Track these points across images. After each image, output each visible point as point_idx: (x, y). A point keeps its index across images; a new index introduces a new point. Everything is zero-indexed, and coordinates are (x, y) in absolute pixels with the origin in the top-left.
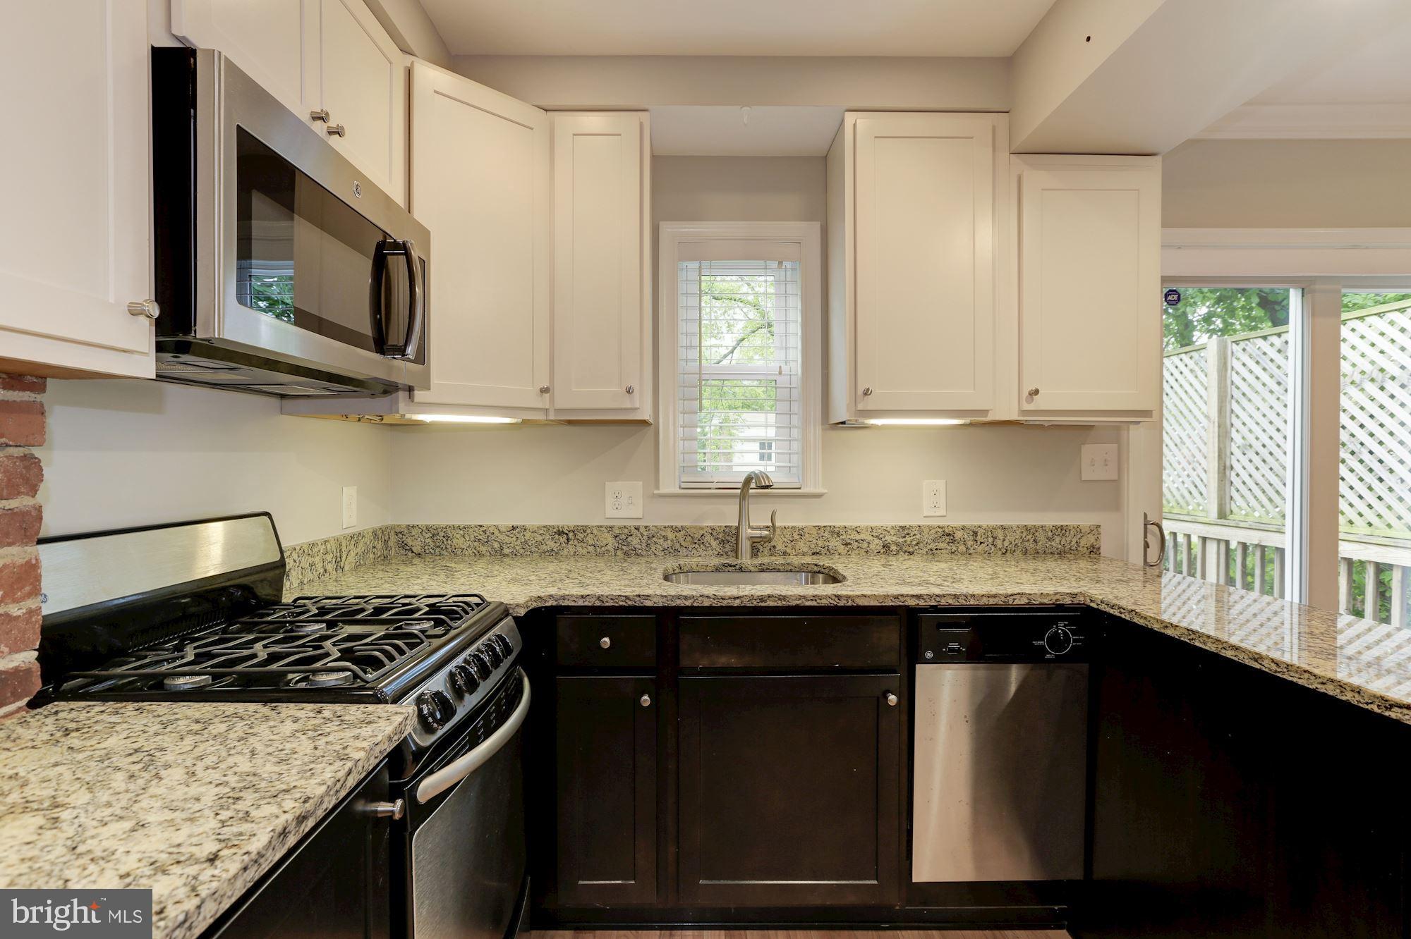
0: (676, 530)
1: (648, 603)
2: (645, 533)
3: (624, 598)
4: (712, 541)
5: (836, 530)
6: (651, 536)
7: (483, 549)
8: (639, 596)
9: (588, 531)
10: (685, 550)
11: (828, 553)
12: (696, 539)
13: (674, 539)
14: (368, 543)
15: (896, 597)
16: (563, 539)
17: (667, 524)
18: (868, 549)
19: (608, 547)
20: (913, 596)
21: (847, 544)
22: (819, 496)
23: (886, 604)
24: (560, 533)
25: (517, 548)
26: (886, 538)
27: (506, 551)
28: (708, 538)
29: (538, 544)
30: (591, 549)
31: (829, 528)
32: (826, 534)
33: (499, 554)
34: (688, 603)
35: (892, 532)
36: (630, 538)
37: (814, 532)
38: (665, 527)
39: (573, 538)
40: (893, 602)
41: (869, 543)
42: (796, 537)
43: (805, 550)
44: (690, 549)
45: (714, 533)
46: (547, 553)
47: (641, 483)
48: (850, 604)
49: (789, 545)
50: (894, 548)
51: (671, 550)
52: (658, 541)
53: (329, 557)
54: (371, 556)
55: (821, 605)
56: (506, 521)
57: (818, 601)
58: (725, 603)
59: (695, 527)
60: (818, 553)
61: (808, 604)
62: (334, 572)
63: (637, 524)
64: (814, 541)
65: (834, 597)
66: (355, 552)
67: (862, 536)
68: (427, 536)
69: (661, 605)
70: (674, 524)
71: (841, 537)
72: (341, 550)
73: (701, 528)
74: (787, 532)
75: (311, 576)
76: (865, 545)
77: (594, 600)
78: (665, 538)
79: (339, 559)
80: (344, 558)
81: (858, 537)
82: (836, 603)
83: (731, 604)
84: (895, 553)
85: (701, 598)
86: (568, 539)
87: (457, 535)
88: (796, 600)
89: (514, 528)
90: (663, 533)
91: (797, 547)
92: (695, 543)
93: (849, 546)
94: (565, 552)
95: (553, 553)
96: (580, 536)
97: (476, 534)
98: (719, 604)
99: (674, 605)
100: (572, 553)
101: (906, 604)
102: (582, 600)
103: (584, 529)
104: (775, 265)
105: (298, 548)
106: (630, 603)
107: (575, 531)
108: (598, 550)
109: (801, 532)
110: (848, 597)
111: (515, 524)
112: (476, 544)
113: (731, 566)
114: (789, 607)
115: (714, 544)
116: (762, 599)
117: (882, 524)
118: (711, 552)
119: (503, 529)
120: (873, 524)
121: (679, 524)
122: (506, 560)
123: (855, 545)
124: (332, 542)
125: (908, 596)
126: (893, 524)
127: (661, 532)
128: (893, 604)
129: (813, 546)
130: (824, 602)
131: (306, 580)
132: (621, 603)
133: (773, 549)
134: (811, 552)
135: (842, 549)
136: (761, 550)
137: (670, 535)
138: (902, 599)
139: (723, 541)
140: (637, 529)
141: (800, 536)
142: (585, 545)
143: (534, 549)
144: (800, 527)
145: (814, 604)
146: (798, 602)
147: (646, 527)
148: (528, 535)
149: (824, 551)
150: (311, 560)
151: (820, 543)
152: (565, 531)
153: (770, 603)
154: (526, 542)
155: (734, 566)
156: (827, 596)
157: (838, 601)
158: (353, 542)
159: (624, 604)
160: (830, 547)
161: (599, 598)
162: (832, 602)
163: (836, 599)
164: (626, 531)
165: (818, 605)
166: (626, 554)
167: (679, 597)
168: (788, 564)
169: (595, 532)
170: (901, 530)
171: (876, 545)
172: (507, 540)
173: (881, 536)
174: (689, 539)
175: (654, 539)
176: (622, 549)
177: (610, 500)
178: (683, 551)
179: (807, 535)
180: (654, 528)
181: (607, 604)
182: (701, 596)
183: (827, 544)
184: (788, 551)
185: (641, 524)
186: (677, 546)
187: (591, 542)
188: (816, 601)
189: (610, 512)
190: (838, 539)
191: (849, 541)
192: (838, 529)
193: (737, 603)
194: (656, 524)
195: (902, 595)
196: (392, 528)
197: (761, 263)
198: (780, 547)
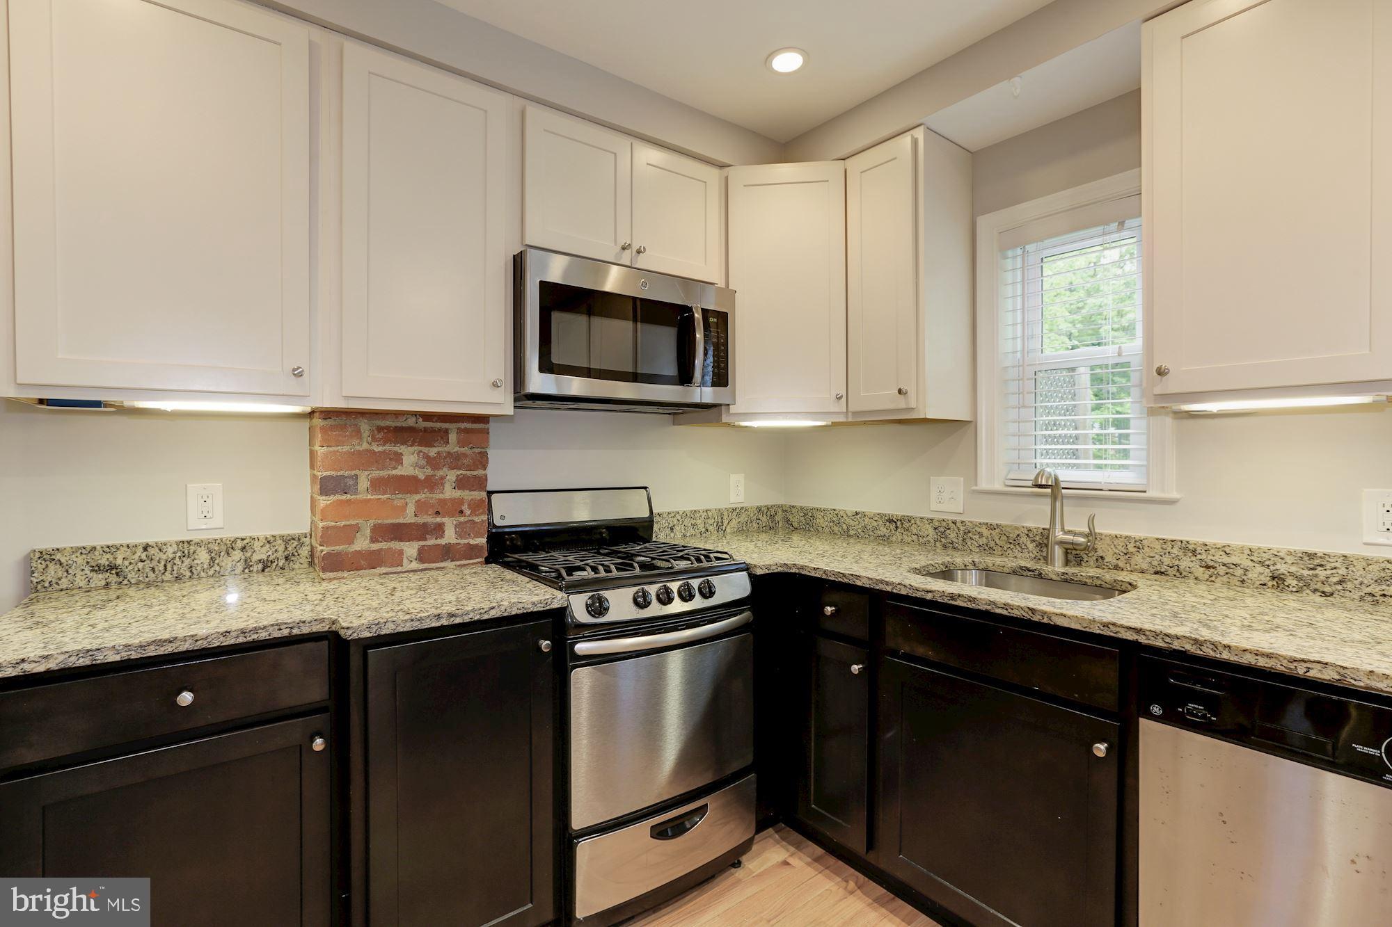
0: (991, 527)
1: (859, 583)
2: (962, 528)
3: (842, 575)
4: (1029, 542)
5: (1191, 547)
6: (967, 531)
7: (836, 529)
8: (852, 575)
9: (913, 521)
10: (1000, 549)
11: (1178, 574)
12: (1013, 540)
13: (989, 536)
14: (752, 515)
15: (1106, 625)
16: (892, 526)
17: (982, 521)
18: (1245, 577)
19: (929, 538)
20: (1129, 628)
21: (1208, 567)
22: (1172, 502)
23: (1091, 631)
24: (890, 521)
25: (859, 531)
26: (1278, 566)
27: (852, 532)
28: (1023, 539)
29: (874, 529)
30: (915, 538)
31: (1180, 543)
32: (1175, 551)
33: (846, 535)
34: (889, 589)
35: (1289, 559)
36: (948, 531)
37: (1158, 546)
38: (980, 524)
39: (901, 526)
40: (1100, 629)
41: (1247, 570)
42: (1131, 549)
43: (1145, 566)
44: (1005, 548)
45: (1031, 535)
46: (880, 538)
47: (962, 479)
48: (1045, 621)
49: (1122, 558)
50: (1292, 582)
51: (986, 548)
52: (974, 537)
53: (711, 521)
54: (755, 525)
55: (1012, 615)
56: (851, 508)
57: (1009, 610)
58: (919, 595)
59: (1011, 526)
60: (1163, 573)
61: (999, 611)
62: (716, 532)
63: (954, 518)
64: (1158, 557)
65: (1027, 610)
66: (737, 521)
67: (1234, 559)
68: (801, 515)
69: (868, 586)
70: (990, 521)
71: (1199, 557)
72: (722, 518)
73: (1017, 528)
74: (1120, 542)
75: (693, 532)
76: (1239, 572)
77: (821, 572)
78: (981, 535)
79: (720, 524)
80: (725, 524)
81: (1226, 560)
82: (1029, 617)
83: (924, 597)
84: (1294, 589)
85: (899, 586)
86: (896, 527)
87: (819, 515)
88: (986, 604)
89: (857, 514)
90: (979, 530)
91: (1133, 562)
92: (1011, 543)
93: (1212, 570)
94: (894, 539)
95: (885, 538)
96: (906, 525)
97: (831, 516)
98: (914, 595)
99: (878, 588)
100: (899, 540)
101: (1120, 636)
102: (814, 572)
103: (909, 519)
104: (1114, 225)
105: (681, 513)
106: (846, 580)
107: (902, 520)
108: (921, 539)
109: (1139, 545)
110: (1044, 613)
111: (858, 510)
112: (831, 524)
113: (1030, 571)
114: (979, 611)
115: (1031, 546)
116: (952, 597)
117: (1270, 546)
118: (1027, 555)
119: (849, 514)
120: (1254, 545)
121: (994, 522)
122: (852, 541)
123: (1222, 570)
124: (714, 511)
125: (1122, 626)
126: (1292, 548)
127: (977, 528)
128: (1102, 632)
129: (1155, 563)
130: (1016, 613)
131: (688, 534)
132: (840, 579)
133: (1100, 560)
134: (1152, 571)
135: (1200, 572)
136: (1085, 559)
137: (986, 532)
138: (1114, 629)
139: (1040, 544)
140: (954, 523)
141: (1136, 549)
142: (909, 534)
143: (871, 533)
144: (1137, 538)
145: (1005, 612)
146: (989, 608)
147: (962, 522)
148: (867, 520)
149: (1171, 572)
150: (693, 522)
151: (1166, 560)
152: (894, 519)
153: (959, 603)
154: (865, 527)
155: (1033, 571)
156: (1019, 606)
157: (1032, 615)
158: (735, 514)
159: (841, 580)
160: (1182, 568)
161: (825, 572)
162: (1024, 614)
163: (1030, 613)
164: (944, 524)
165: (1008, 614)
166: (945, 547)
167: (882, 582)
168: (1097, 577)
169: (918, 522)
170: (1306, 558)
171: (1258, 574)
172: (852, 523)
173: (1267, 563)
174: (1004, 538)
175: (970, 534)
176: (941, 541)
177: (934, 495)
178: (998, 550)
179: (1146, 549)
180: (969, 524)
181: (830, 578)
182: (899, 584)
183: (1177, 563)
184: (1121, 564)
185: (958, 518)
186: (992, 544)
187: (915, 531)
188: (1007, 610)
189: (934, 506)
190: (1193, 558)
191: (1211, 564)
192: (1193, 546)
193: (929, 597)
194: (972, 520)
195: (1114, 624)
196: (779, 506)
197: (1099, 229)
198: (1110, 558)
